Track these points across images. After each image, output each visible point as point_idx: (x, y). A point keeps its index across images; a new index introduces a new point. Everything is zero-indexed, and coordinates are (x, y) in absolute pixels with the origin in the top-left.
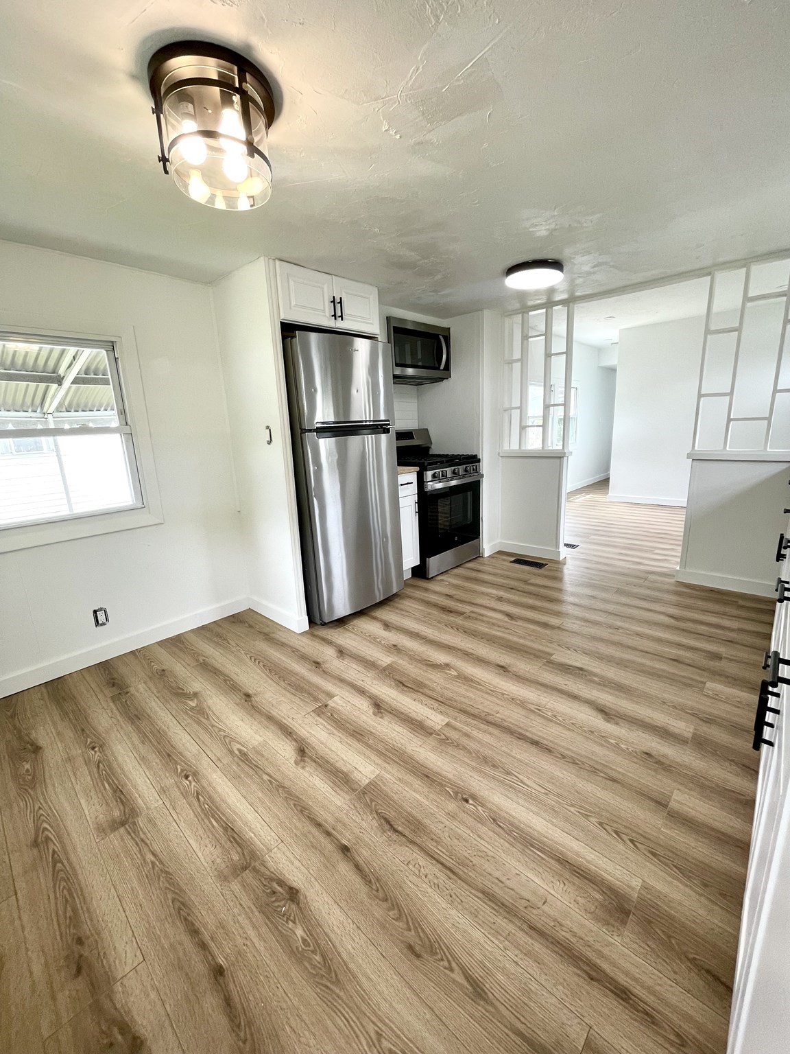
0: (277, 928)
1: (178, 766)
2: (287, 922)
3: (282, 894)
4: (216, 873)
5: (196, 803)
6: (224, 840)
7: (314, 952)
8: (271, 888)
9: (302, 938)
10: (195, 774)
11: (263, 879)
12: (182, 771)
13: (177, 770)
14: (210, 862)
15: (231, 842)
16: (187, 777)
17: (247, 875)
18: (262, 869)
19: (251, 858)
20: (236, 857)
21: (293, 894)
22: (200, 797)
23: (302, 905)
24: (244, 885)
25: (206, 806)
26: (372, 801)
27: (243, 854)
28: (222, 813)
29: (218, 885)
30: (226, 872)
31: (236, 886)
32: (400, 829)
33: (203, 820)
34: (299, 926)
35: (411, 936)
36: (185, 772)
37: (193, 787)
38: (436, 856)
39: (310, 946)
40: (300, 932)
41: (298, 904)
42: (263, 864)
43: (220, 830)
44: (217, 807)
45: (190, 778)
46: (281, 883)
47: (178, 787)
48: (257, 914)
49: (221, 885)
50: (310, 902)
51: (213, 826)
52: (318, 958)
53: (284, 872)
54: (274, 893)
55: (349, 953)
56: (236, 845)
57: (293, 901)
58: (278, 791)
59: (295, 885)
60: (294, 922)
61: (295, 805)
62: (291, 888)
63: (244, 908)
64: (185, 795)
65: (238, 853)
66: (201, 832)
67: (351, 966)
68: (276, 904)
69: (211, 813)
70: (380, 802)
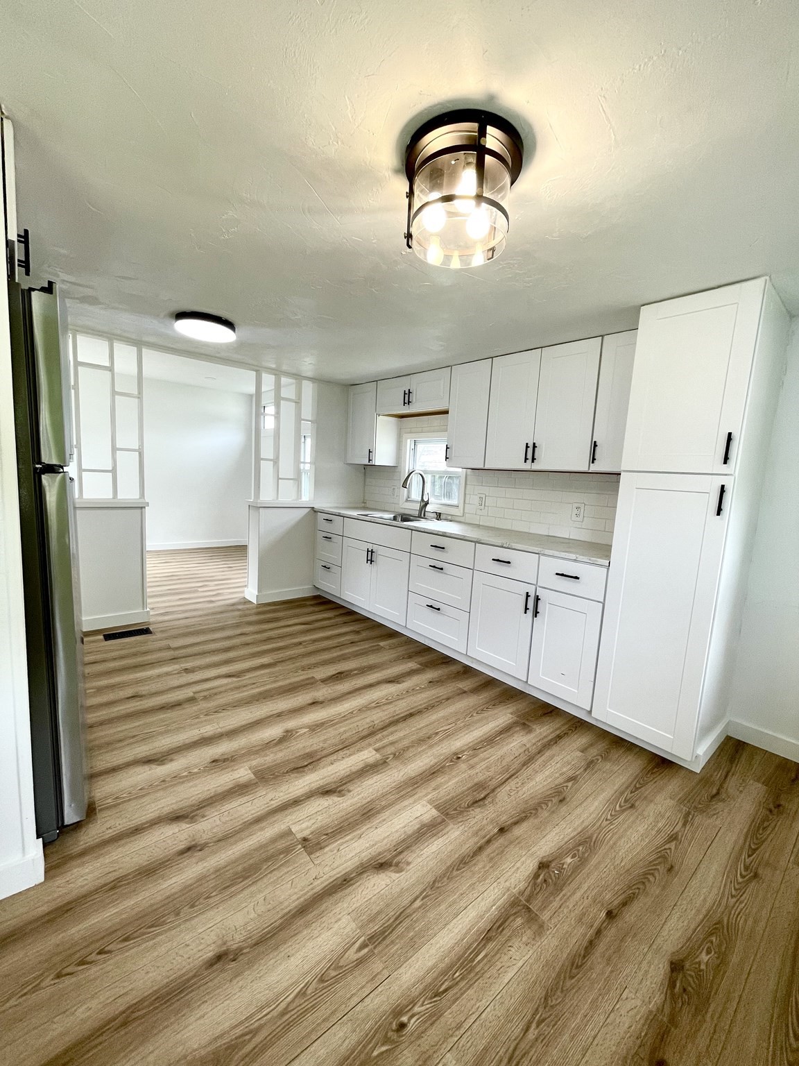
0: (570, 876)
1: (375, 1053)
2: (564, 869)
3: (545, 875)
4: (537, 939)
5: (451, 993)
6: (502, 939)
7: (578, 851)
8: (542, 884)
9: (572, 858)
10: (398, 1012)
11: (535, 892)
12: (386, 1040)
13: (382, 1053)
14: (528, 947)
15: (503, 929)
16: (402, 1026)
17: (534, 906)
18: (527, 893)
19: (518, 906)
20: (519, 921)
21: (543, 866)
22: (441, 990)
23: (550, 859)
24: (543, 908)
25: (457, 974)
26: (455, 809)
27: (515, 914)
28: (469, 948)
29: (548, 933)
30: (535, 927)
31: (545, 916)
32: (482, 796)
33: (477, 974)
34: (566, 860)
35: (555, 800)
36: (390, 1034)
37: (423, 1008)
38: (503, 781)
39: (575, 854)
40: (569, 860)
41: (550, 862)
42: (522, 893)
43: (490, 946)
44: (459, 959)
45: (404, 1019)
46: (536, 876)
47: (419, 1037)
48: (563, 893)
49: (548, 929)
50: (547, 853)
51: (486, 956)
52: (581, 848)
53: (527, 874)
54: (545, 881)
55: (572, 831)
56: (507, 924)
57: (549, 866)
58: (438, 888)
59: (536, 865)
60: (563, 864)
61: (457, 870)
62: (539, 868)
63: (562, 904)
64: (434, 1017)
65: (514, 920)
66: (493, 971)
67: (580, 830)
68: (554, 878)
69: (467, 965)
70: (458, 804)
